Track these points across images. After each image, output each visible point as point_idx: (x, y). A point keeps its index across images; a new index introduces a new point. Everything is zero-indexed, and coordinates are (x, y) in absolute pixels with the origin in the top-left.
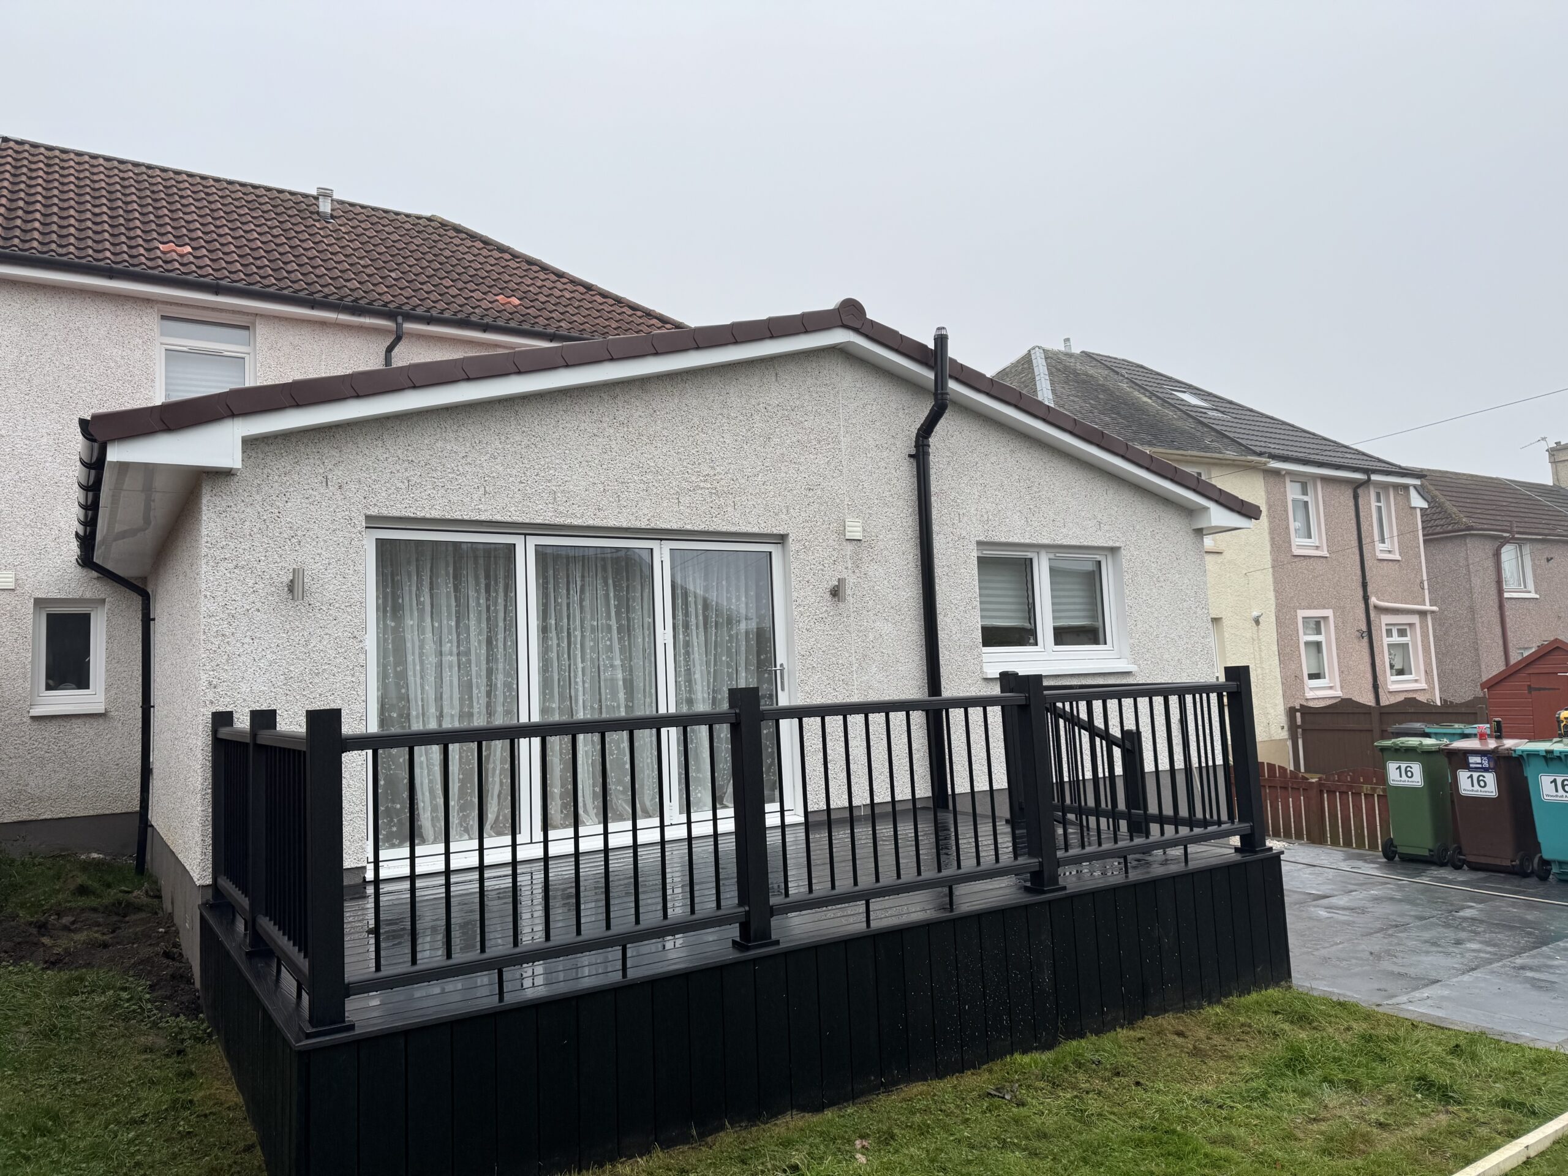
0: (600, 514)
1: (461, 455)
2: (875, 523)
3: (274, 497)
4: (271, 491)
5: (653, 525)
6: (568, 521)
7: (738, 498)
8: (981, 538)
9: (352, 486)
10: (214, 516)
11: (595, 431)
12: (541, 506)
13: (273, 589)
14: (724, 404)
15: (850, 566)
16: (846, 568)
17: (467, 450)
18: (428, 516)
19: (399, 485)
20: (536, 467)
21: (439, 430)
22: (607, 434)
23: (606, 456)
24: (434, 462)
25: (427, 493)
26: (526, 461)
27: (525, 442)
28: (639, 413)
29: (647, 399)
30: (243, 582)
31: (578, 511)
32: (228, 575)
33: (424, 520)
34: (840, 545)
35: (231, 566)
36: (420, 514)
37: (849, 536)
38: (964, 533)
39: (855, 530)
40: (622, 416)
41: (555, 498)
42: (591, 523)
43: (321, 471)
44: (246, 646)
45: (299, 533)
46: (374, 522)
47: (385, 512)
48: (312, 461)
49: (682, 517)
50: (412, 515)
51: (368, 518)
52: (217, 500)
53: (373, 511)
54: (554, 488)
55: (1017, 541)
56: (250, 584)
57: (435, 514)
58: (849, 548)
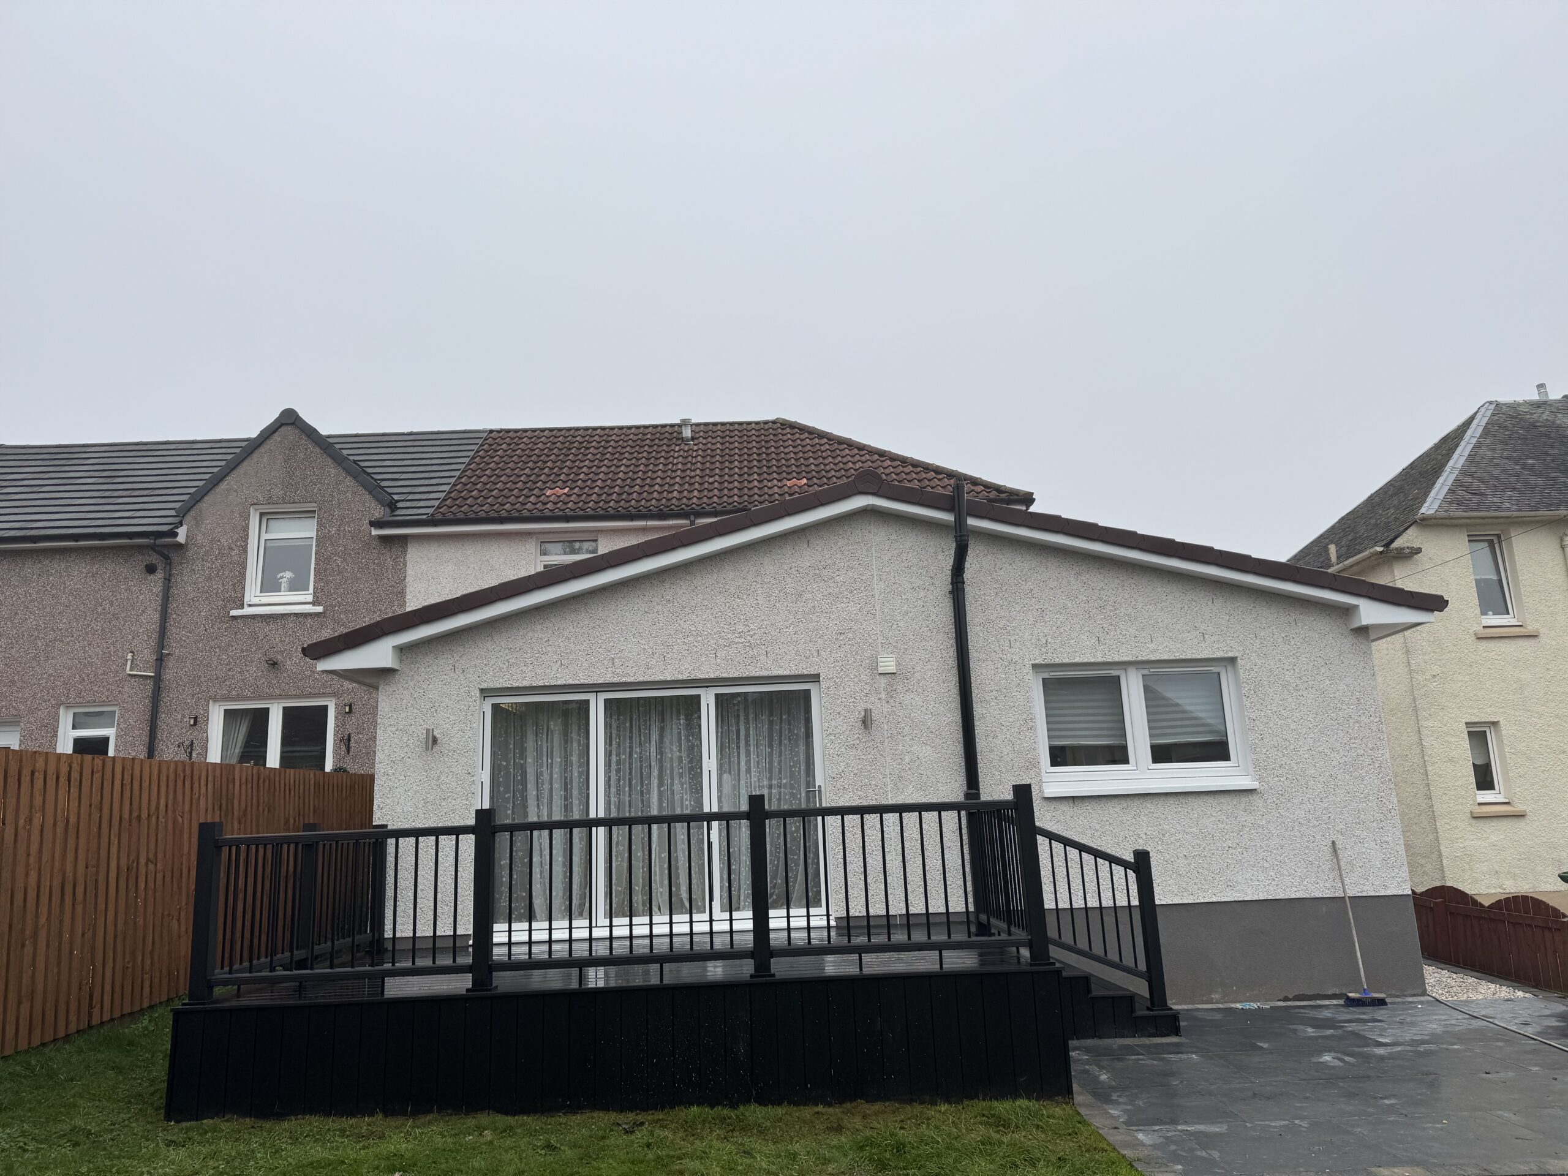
0: (650, 672)
1: (545, 640)
2: (910, 657)
3: (421, 683)
4: (420, 678)
5: (693, 677)
6: (623, 680)
7: (769, 648)
8: (1037, 661)
9: (471, 670)
10: (385, 698)
11: (646, 610)
12: (602, 671)
13: (419, 743)
14: (758, 574)
15: (883, 697)
16: (879, 699)
17: (549, 636)
18: (521, 685)
19: (501, 665)
20: (600, 642)
21: (530, 624)
22: (656, 610)
23: (655, 627)
24: (526, 647)
25: (520, 669)
26: (591, 639)
27: (592, 625)
28: (682, 591)
29: (690, 579)
30: (401, 740)
31: (631, 671)
32: (392, 735)
33: (518, 688)
34: (873, 679)
35: (394, 729)
36: (515, 685)
37: (881, 670)
38: (1016, 658)
39: (888, 663)
40: (668, 594)
41: (613, 663)
42: (641, 679)
43: (451, 662)
44: (401, 781)
45: (437, 705)
46: (486, 693)
47: (492, 685)
48: (445, 656)
49: (719, 668)
50: (510, 686)
51: (482, 690)
52: (387, 687)
53: (484, 686)
54: (613, 656)
55: (1086, 660)
56: (405, 741)
57: (526, 683)
58: (883, 680)
